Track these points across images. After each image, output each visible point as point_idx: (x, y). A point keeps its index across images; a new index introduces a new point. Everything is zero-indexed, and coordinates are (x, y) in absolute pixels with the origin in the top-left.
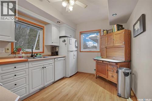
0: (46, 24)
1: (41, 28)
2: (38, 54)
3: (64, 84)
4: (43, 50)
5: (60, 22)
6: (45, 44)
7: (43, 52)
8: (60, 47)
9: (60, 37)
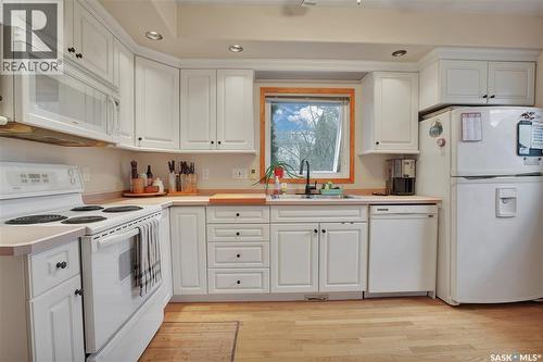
0: (360, 77)
1: (340, 99)
2: (327, 186)
3: (400, 319)
4: (352, 173)
5: (404, 52)
6: (358, 151)
7: (351, 180)
8: (420, 159)
9: (422, 116)
